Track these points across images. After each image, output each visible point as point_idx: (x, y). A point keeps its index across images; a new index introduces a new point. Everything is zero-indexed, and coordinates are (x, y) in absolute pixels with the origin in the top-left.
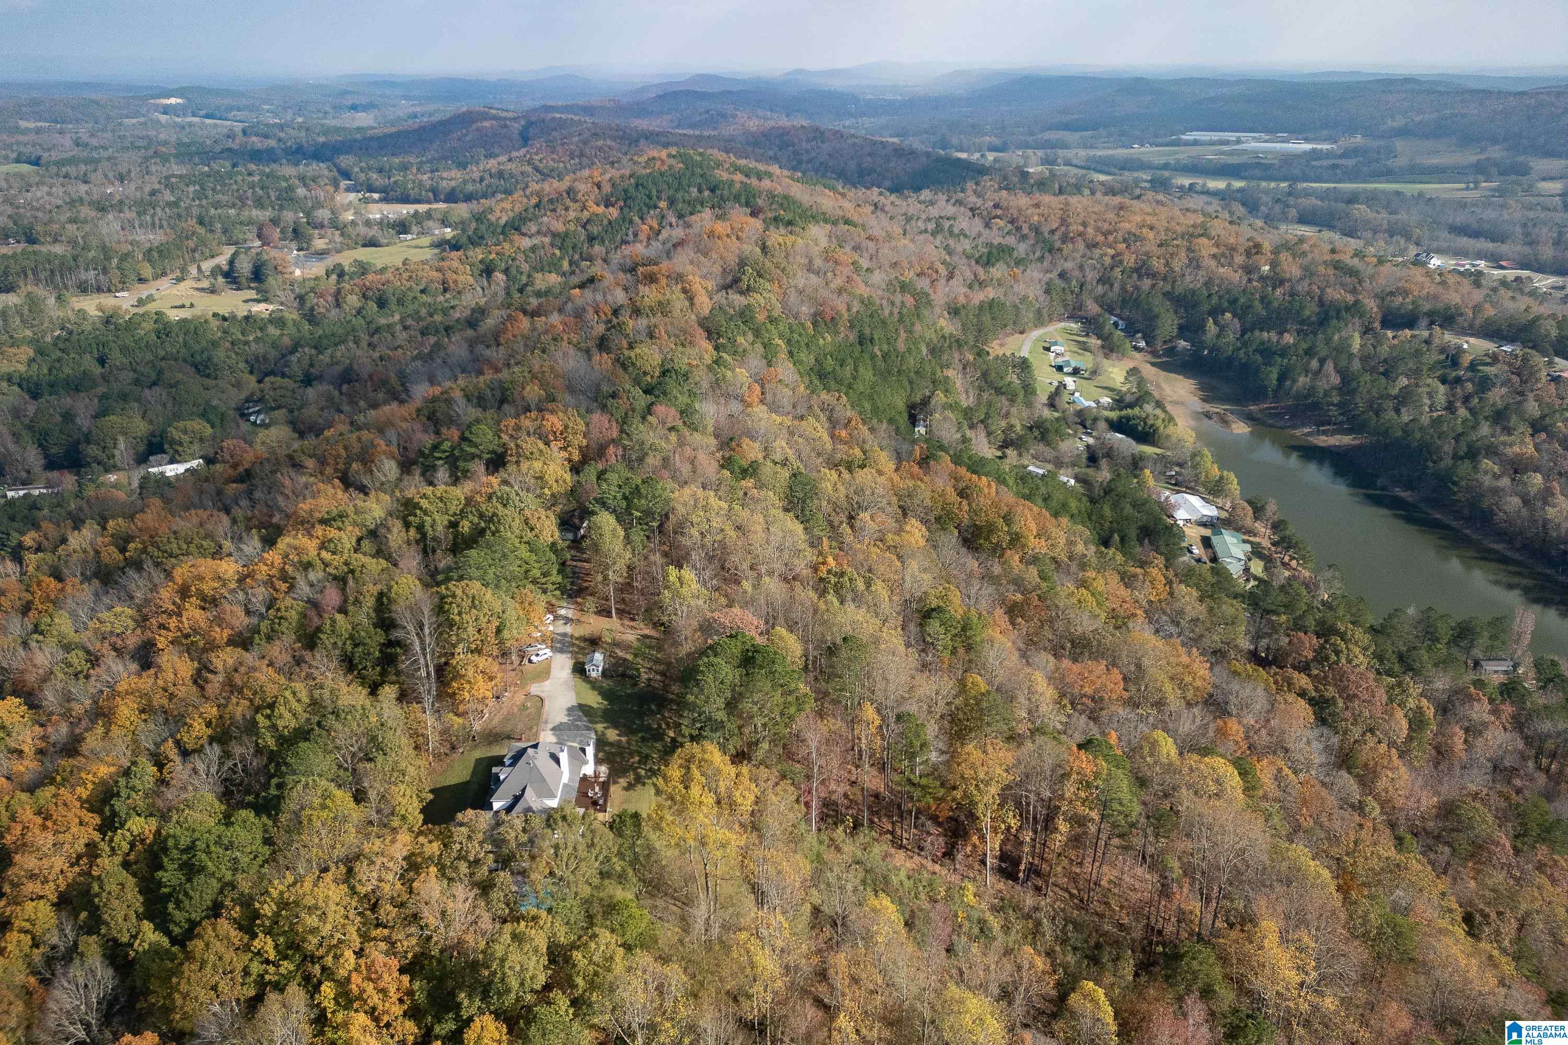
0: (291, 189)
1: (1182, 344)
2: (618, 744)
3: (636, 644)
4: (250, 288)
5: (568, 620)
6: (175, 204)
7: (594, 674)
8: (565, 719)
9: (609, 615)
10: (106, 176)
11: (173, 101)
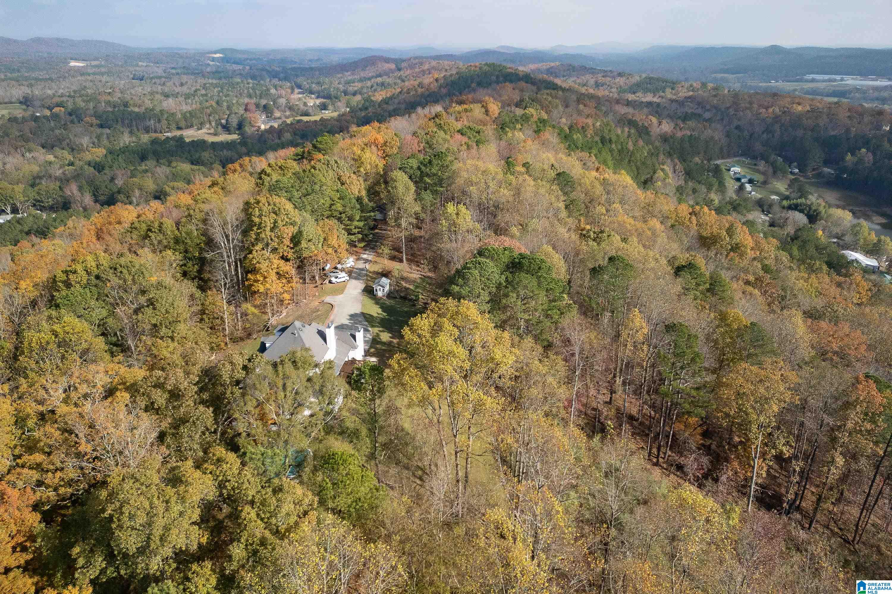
0: (268, 90)
1: (826, 170)
2: (389, 344)
3: (419, 281)
4: (235, 133)
5: (366, 261)
6: (206, 95)
7: (380, 294)
8: (347, 322)
9: (401, 261)
10: (174, 84)
11: (218, 55)
